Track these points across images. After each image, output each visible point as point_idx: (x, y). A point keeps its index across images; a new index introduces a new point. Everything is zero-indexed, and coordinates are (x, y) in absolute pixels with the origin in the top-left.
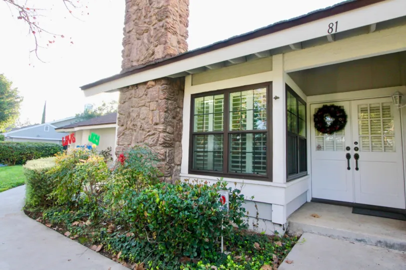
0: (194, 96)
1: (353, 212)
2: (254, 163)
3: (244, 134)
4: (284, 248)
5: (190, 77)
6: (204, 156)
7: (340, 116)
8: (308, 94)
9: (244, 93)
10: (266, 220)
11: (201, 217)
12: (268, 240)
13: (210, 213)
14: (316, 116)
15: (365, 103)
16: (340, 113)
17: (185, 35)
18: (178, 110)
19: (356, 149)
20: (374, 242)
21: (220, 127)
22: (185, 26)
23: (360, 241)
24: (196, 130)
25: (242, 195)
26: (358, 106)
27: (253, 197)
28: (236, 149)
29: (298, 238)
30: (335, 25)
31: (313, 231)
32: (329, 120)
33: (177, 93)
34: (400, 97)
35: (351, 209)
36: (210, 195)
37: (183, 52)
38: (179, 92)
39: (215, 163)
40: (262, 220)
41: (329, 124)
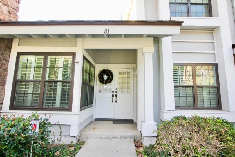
0: (20, 54)
1: (113, 123)
2: (61, 100)
3: (56, 82)
4: (75, 150)
5: (18, 39)
6: (24, 97)
7: (111, 76)
8: (96, 63)
9: (57, 57)
10: (66, 135)
11: (12, 143)
12: (66, 148)
13: (20, 138)
14: (99, 74)
15: (121, 70)
16: (110, 74)
17: (16, 8)
18: (4, 62)
19: (116, 92)
20: (119, 137)
21: (39, 77)
22: (17, 3)
23: (114, 138)
24: (19, 78)
25: (50, 122)
26: (118, 71)
27: (58, 122)
28: (50, 91)
29: (84, 143)
30: (108, 30)
31: (93, 137)
32: (106, 77)
33: (4, 49)
34: (133, 69)
35: (112, 122)
36: (22, 125)
37: (13, 20)
38: (6, 49)
39: (33, 101)
40: (64, 136)
41: (105, 79)
